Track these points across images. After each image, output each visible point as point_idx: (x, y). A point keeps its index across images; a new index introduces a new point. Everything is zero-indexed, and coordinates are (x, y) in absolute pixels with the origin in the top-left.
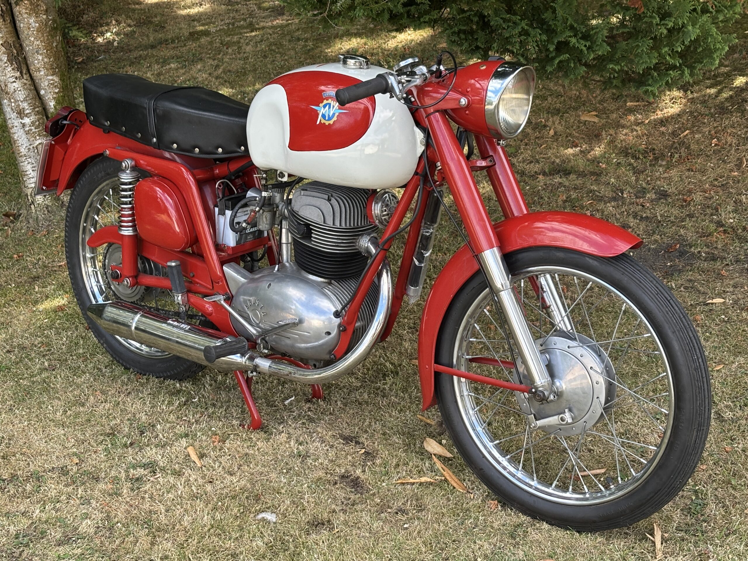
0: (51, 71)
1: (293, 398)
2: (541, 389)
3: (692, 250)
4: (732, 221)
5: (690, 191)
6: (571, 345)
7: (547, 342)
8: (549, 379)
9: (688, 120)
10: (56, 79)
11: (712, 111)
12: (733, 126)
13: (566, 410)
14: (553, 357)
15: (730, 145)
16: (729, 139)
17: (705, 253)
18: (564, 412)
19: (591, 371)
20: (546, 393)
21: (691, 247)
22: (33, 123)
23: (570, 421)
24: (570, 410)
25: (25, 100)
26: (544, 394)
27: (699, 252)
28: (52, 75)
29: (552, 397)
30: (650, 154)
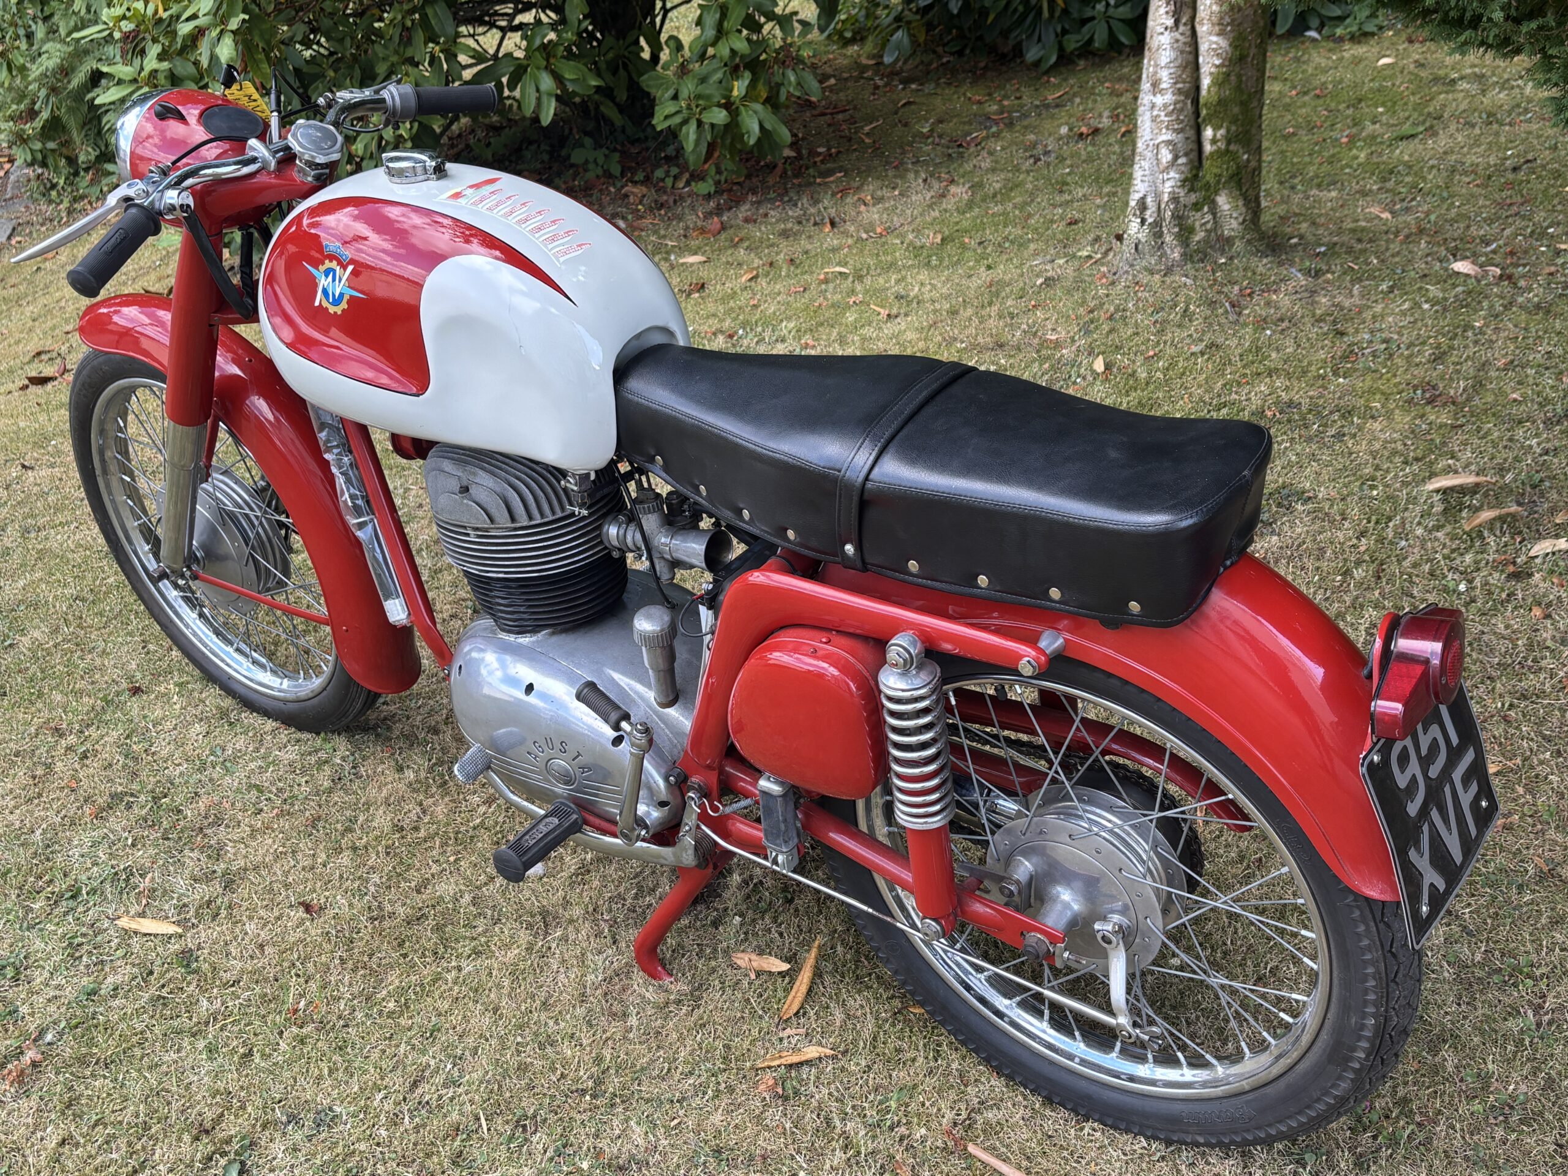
0: (1217, 28)
10: (1223, 43)
22: (1165, 106)
25: (1167, 67)
28: (1218, 35)
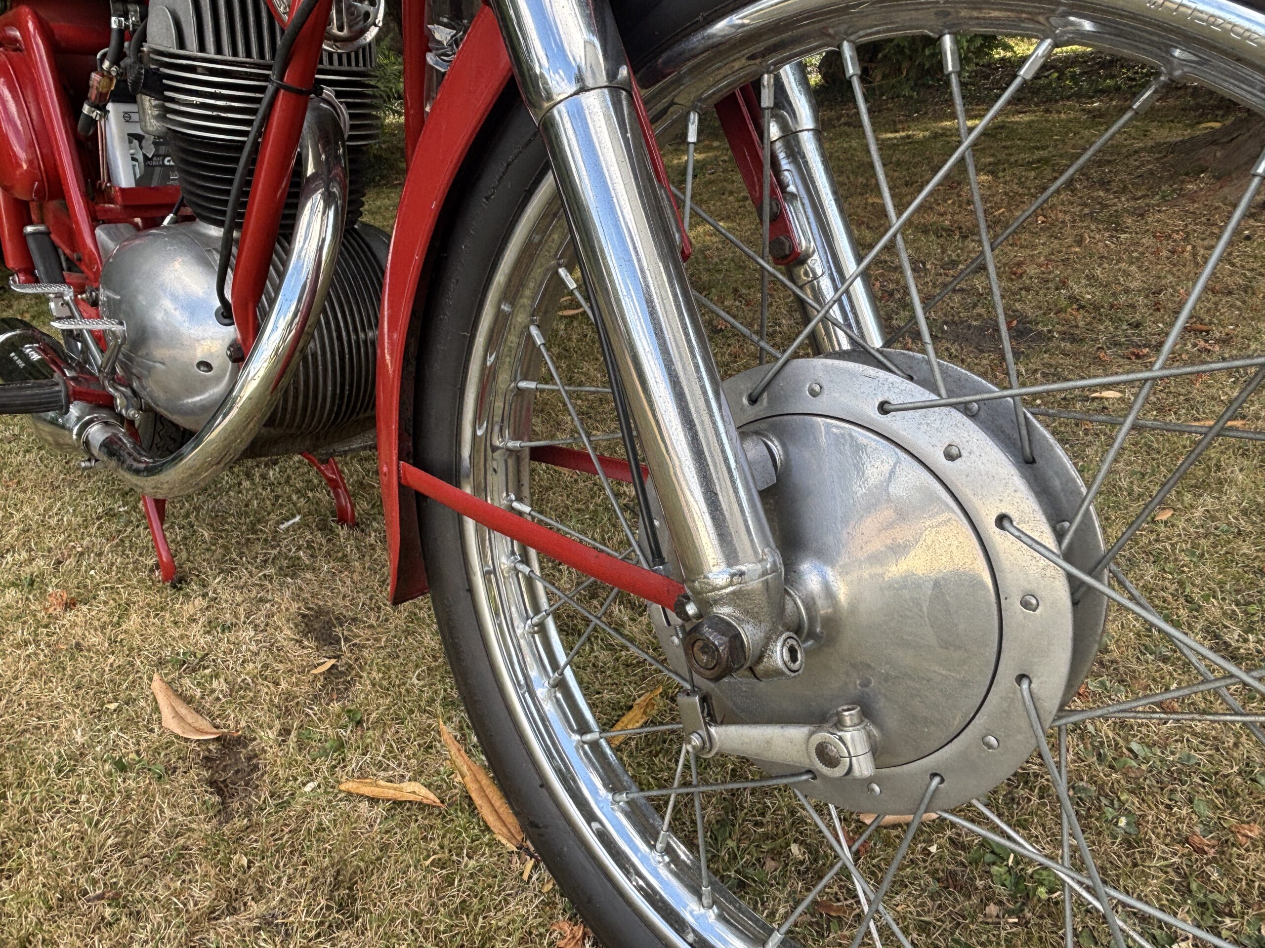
1: (297, 519)
2: (724, 611)
3: (1040, 326)
4: (1089, 297)
5: (1019, 264)
6: (895, 399)
7: (780, 382)
8: (771, 558)
9: (1002, 200)
11: (1033, 191)
12: (1063, 204)
13: (849, 717)
14: (802, 455)
15: (1063, 222)
16: (1060, 215)
17: (1059, 333)
18: (839, 724)
19: (999, 540)
20: (750, 633)
21: (1037, 324)
23: (864, 767)
24: (867, 713)
26: (736, 638)
27: (1050, 331)
29: (778, 655)
30: (957, 232)
